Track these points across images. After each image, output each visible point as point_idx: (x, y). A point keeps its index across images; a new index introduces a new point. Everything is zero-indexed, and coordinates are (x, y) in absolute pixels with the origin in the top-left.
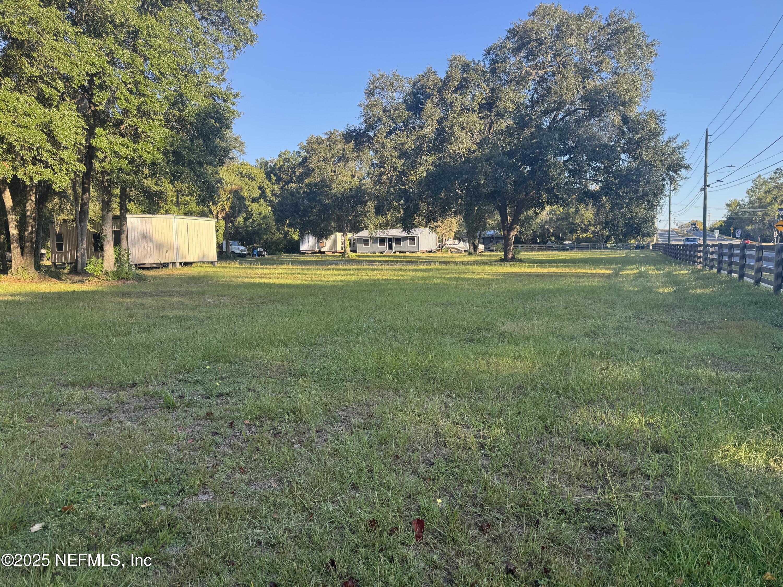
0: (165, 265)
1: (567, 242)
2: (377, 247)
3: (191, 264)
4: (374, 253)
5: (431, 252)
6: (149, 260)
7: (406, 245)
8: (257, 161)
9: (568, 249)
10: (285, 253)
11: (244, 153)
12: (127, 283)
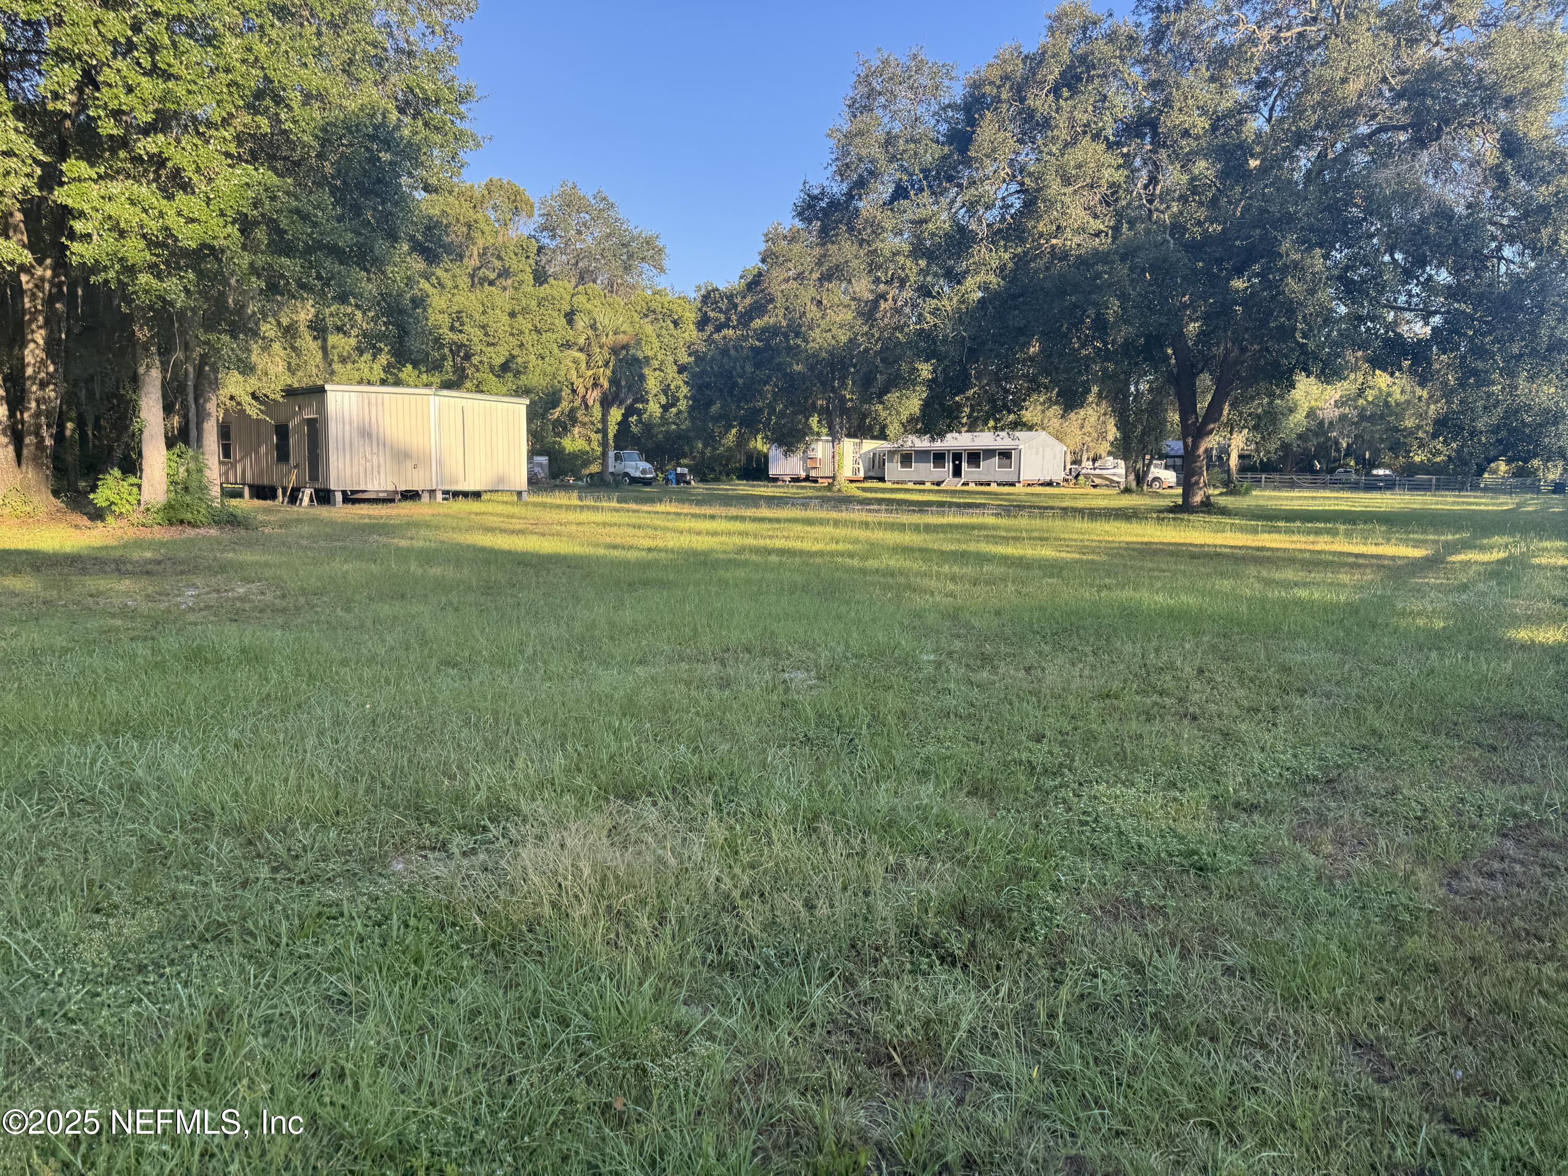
0: (411, 496)
1: (1381, 472)
2: (926, 471)
3: (477, 495)
4: (923, 483)
5: (1050, 484)
6: (376, 484)
7: (990, 469)
8: (699, 288)
9: (1380, 488)
10: (739, 478)
11: (662, 270)
12: (190, 533)
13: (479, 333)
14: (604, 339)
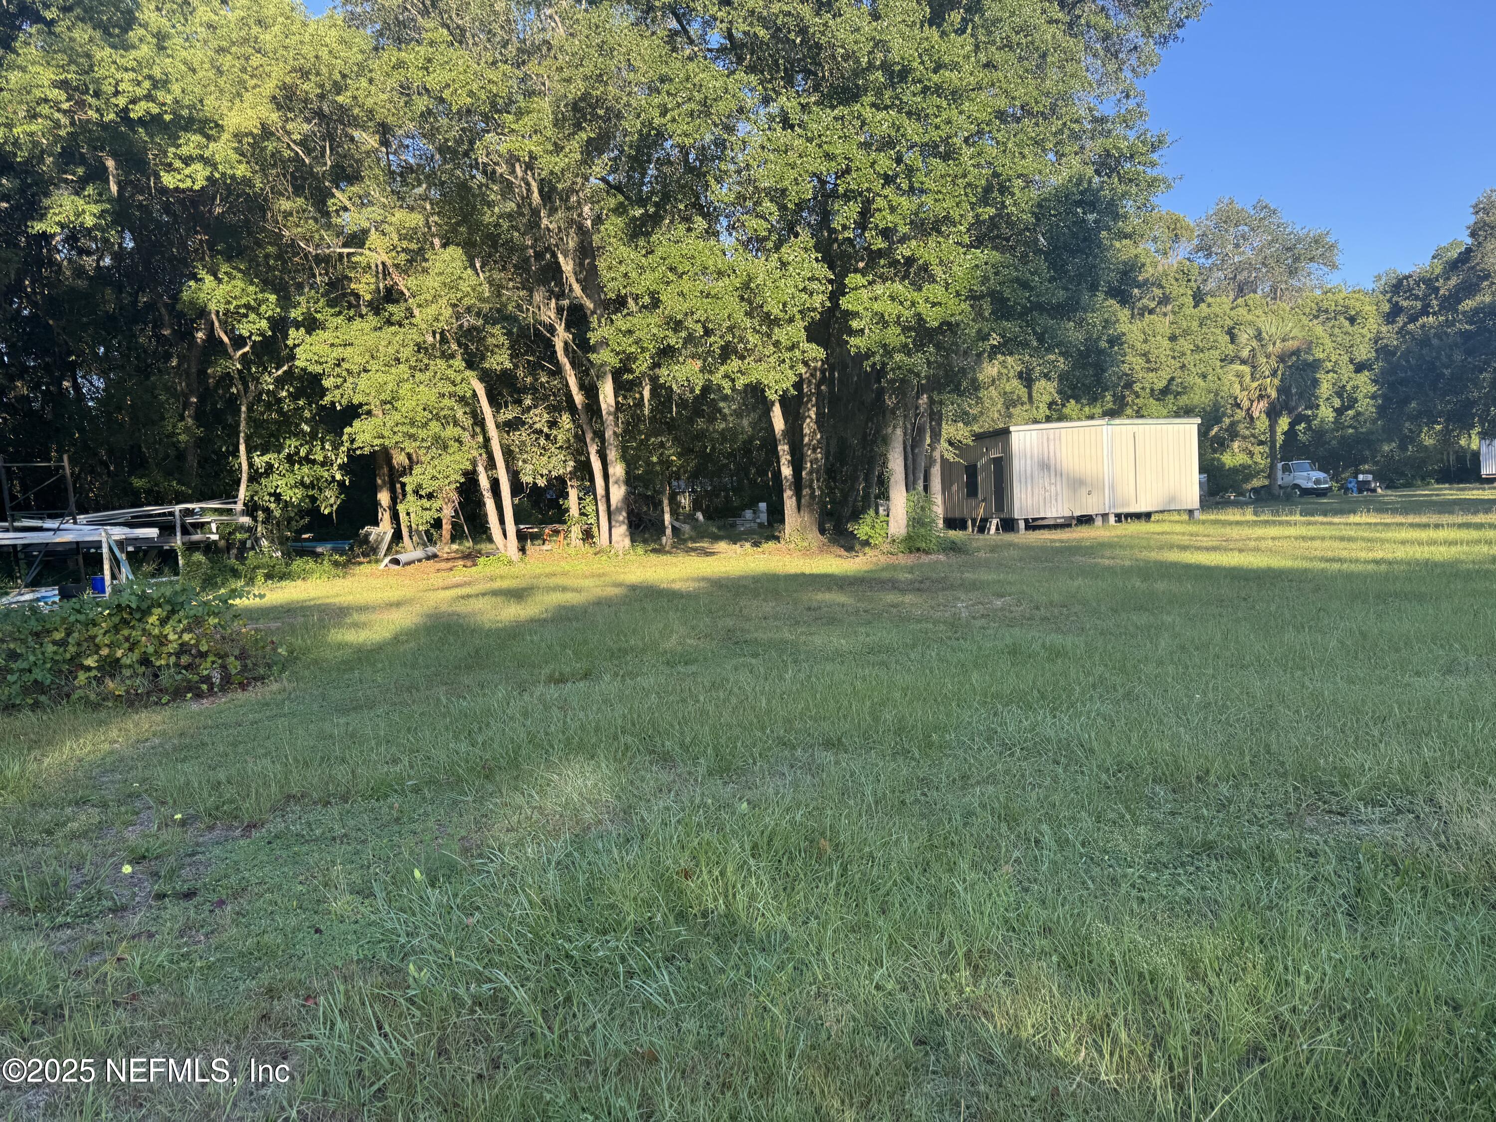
0: (1086, 520)
3: (1147, 516)
6: (1055, 511)
11: (1334, 266)
12: (925, 559)
13: (1141, 361)
14: (1270, 348)
